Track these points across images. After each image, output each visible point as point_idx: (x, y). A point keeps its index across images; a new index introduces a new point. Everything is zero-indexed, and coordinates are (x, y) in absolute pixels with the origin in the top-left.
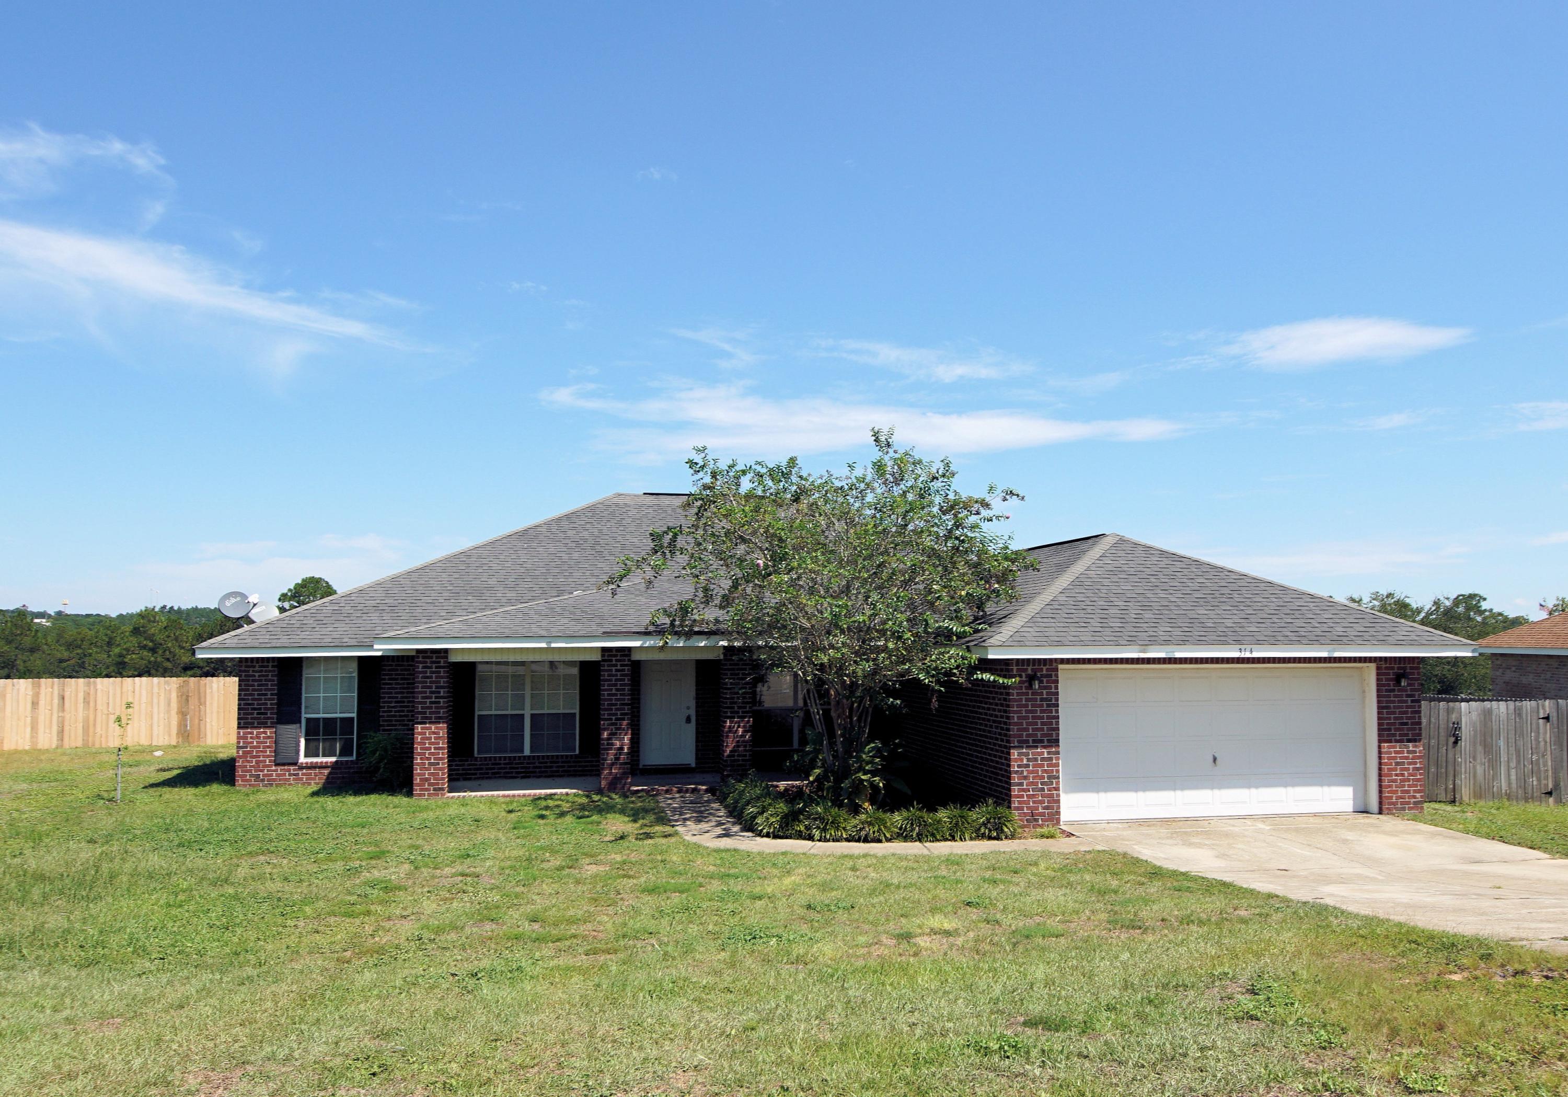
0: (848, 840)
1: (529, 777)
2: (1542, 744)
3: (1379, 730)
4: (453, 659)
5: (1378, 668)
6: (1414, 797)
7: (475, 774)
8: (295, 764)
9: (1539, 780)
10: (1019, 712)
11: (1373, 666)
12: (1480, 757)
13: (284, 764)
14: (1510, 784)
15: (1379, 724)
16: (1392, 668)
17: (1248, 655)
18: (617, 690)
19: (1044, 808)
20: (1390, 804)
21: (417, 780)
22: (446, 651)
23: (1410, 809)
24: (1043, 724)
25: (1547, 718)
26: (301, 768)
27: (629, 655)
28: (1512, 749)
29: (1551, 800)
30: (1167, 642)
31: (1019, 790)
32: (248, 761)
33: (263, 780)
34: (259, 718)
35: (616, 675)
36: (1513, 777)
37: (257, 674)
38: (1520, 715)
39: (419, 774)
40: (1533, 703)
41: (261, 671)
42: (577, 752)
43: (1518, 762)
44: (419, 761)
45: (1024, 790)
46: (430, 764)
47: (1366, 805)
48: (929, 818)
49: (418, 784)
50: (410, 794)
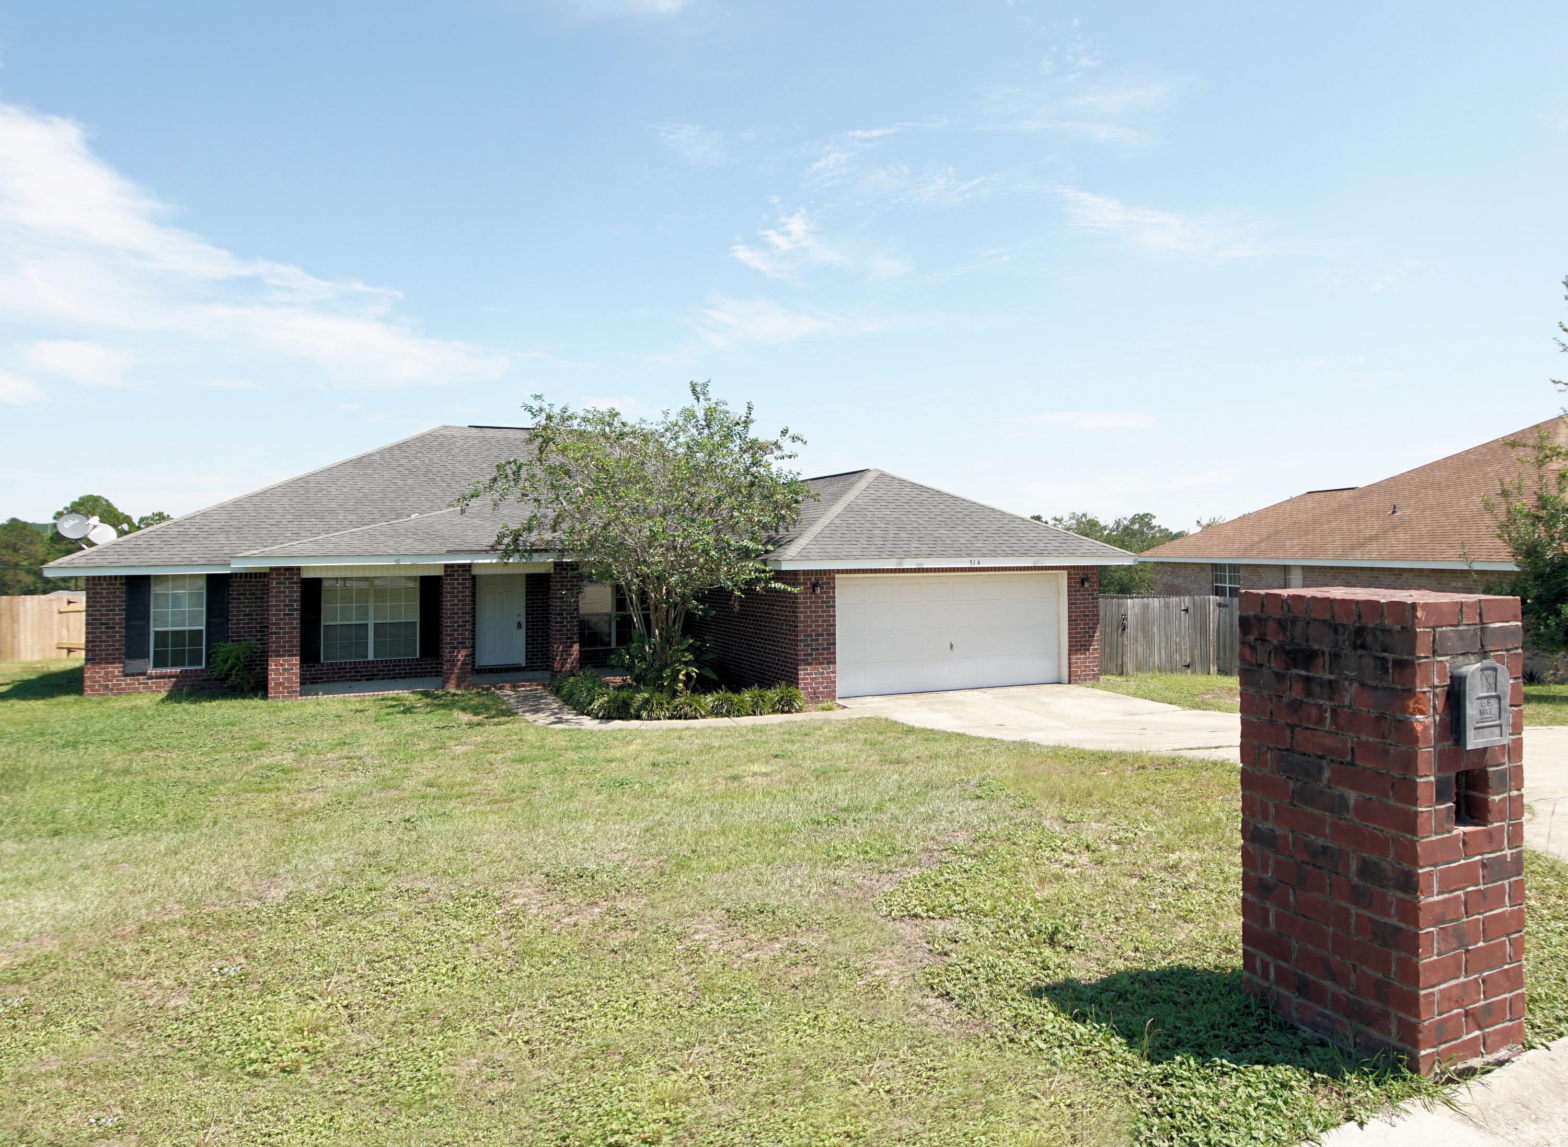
0: (670, 718)
1: (373, 679)
2: (1183, 629)
3: (1069, 621)
4: (305, 575)
5: (1069, 574)
6: (1093, 670)
7: (322, 678)
8: (144, 674)
9: (1181, 656)
10: (806, 612)
11: (1065, 572)
12: (1140, 640)
13: (133, 675)
14: (1160, 659)
15: (1069, 616)
16: (1079, 574)
17: (976, 565)
18: (459, 601)
19: (824, 688)
20: (1076, 676)
21: (272, 684)
22: (299, 568)
23: (1090, 679)
24: (823, 621)
25: (1186, 610)
26: (151, 678)
27: (470, 571)
28: (1163, 634)
29: (1189, 671)
30: (917, 556)
31: (805, 674)
32: (97, 673)
33: (112, 690)
34: (108, 632)
35: (458, 588)
36: (1163, 655)
37: (104, 592)
38: (1168, 608)
39: (274, 680)
40: (1177, 599)
41: (109, 589)
42: (418, 656)
43: (1167, 643)
44: (273, 667)
45: (808, 674)
46: (285, 670)
47: (1059, 677)
48: (735, 698)
49: (273, 688)
50: (265, 697)
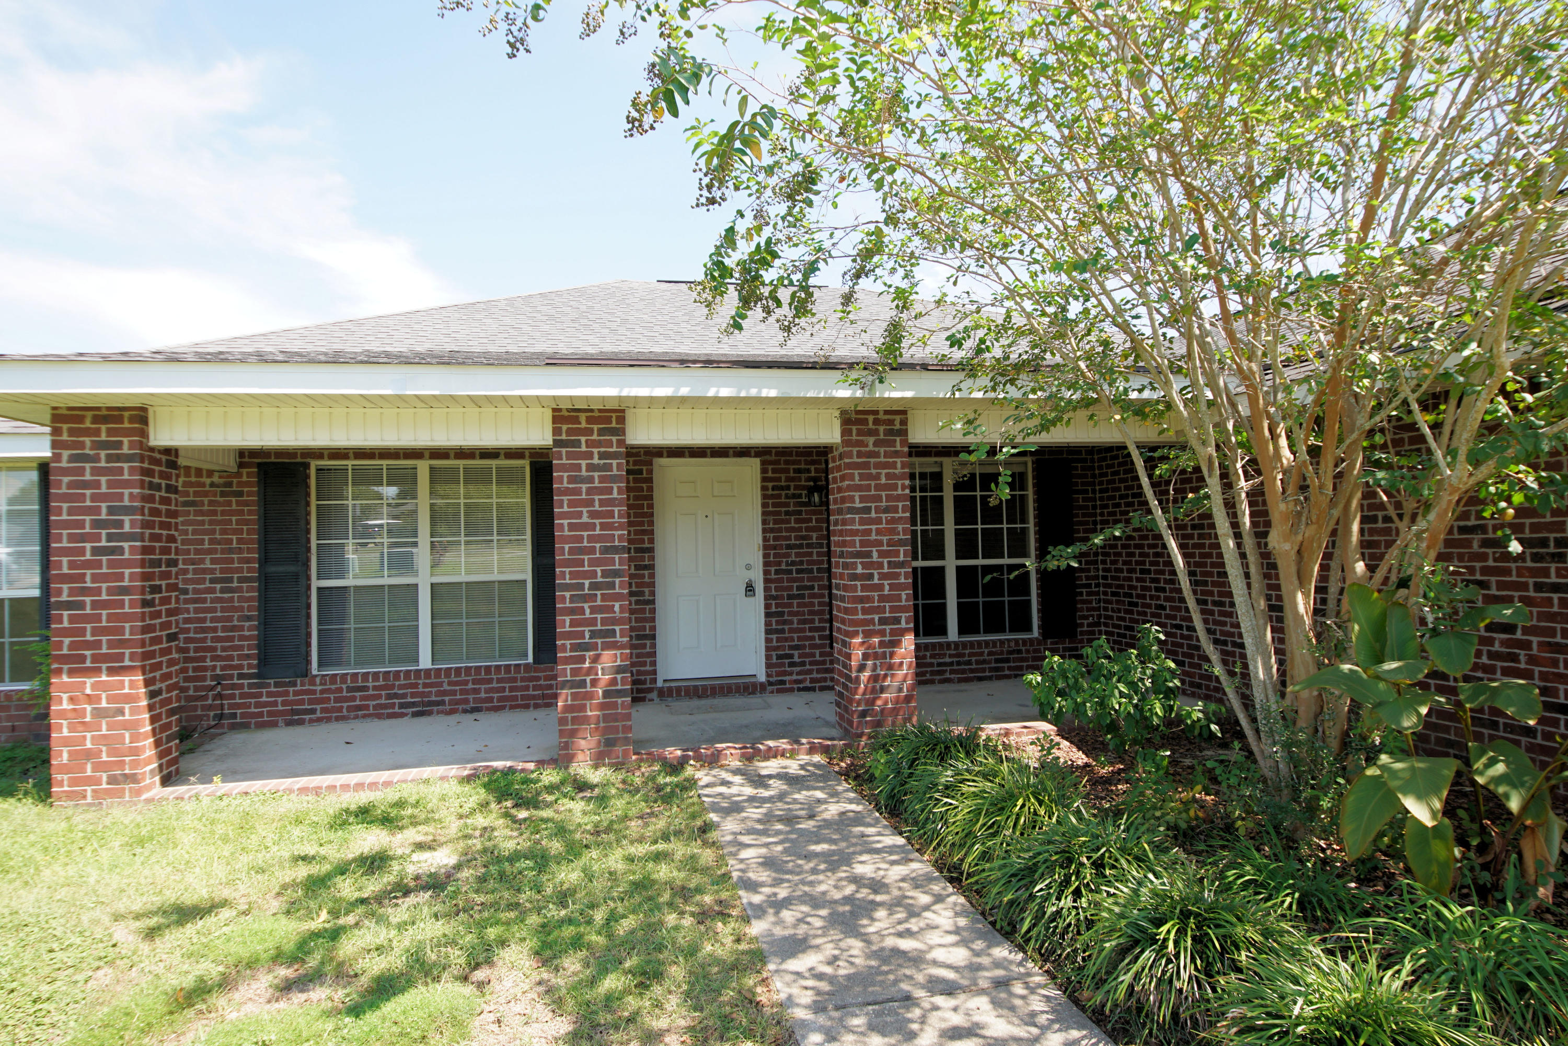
1: (429, 713)
7: (313, 711)
18: (594, 514)
21: (61, 756)
27: (620, 425)
35: (591, 480)
39: (66, 742)
42: (530, 659)
44: (65, 705)
46: (98, 713)
49: (65, 769)
50: (44, 792)
